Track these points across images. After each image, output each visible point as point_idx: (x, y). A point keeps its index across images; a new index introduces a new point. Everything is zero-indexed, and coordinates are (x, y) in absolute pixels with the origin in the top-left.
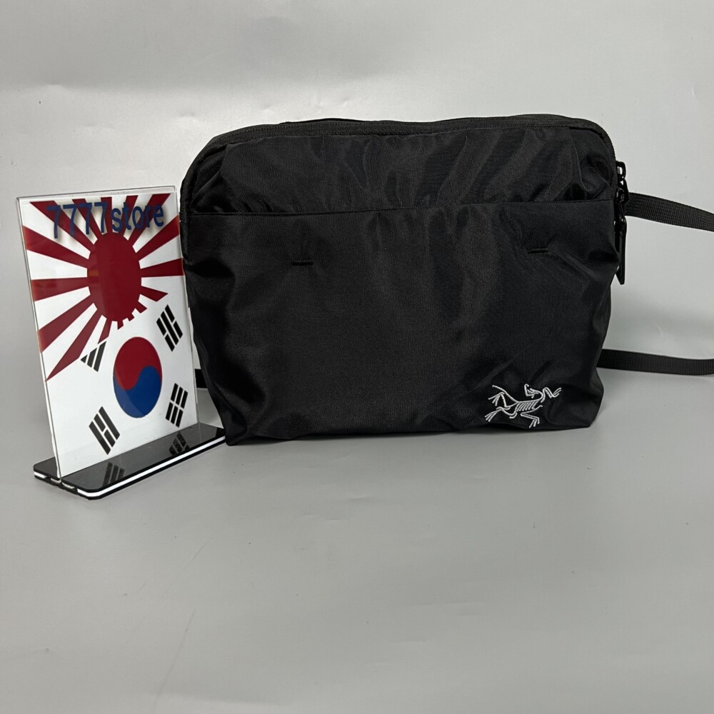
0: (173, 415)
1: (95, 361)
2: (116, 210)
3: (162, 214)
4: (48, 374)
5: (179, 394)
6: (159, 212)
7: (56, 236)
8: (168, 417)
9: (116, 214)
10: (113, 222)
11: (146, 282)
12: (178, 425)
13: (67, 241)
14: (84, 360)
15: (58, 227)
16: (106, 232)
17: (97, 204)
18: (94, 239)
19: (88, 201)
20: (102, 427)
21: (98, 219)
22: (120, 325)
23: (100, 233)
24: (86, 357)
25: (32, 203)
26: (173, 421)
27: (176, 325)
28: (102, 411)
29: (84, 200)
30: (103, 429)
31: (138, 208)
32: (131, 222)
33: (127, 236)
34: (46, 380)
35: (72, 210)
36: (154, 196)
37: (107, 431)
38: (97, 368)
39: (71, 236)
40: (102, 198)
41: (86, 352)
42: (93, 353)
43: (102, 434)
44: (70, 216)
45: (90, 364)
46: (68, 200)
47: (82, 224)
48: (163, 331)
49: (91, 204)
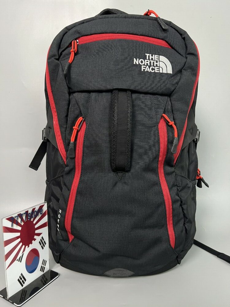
0: (42, 269)
2: (30, 213)
3: (42, 211)
4: (7, 267)
5: (44, 262)
6: (41, 210)
7: (12, 226)
8: (40, 270)
9: (29, 215)
11: (37, 232)
12: (43, 272)
13: (16, 227)
14: (17, 260)
15: (13, 224)
16: (26, 220)
17: (24, 214)
19: (22, 213)
21: (24, 218)
22: (28, 247)
23: (24, 221)
25: (6, 219)
26: (42, 271)
27: (44, 242)
28: (22, 274)
29: (21, 214)
31: (36, 211)
33: (32, 220)
34: (6, 270)
35: (17, 217)
36: (40, 206)
37: (23, 280)
38: (21, 262)
39: (16, 225)
40: (26, 211)
41: (18, 258)
42: (20, 258)
43: (21, 281)
44: (16, 219)
45: (19, 261)
46: (16, 215)
47: (19, 220)
48: (41, 244)
49: (22, 214)
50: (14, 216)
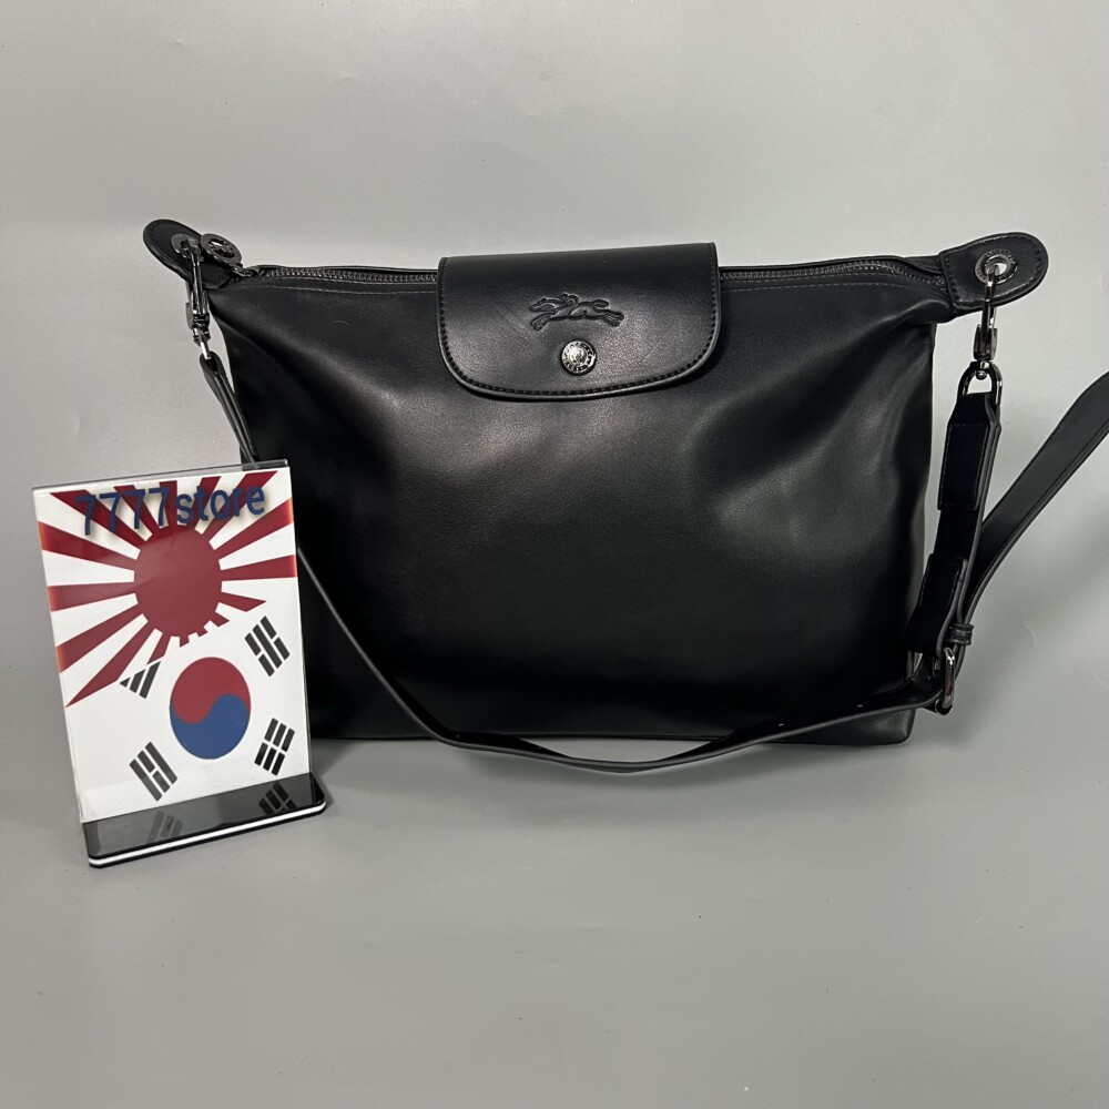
0: (268, 760)
2: (185, 496)
3: (262, 498)
4: (70, 698)
5: (280, 733)
6: (257, 495)
7: (87, 533)
8: (258, 761)
10: (179, 512)
11: (229, 587)
12: (275, 771)
14: (124, 683)
15: (92, 522)
16: (166, 524)
17: (152, 491)
18: (146, 534)
19: (138, 488)
20: (151, 768)
21: (154, 508)
22: (184, 642)
23: (157, 526)
24: (127, 680)
25: (56, 495)
26: (267, 767)
27: (278, 642)
28: (150, 747)
29: (132, 487)
31: (222, 493)
34: (67, 705)
35: (113, 499)
37: (158, 774)
38: (144, 694)
39: (110, 530)
40: (161, 483)
41: (129, 673)
42: (138, 676)
43: (150, 775)
44: (110, 508)
45: (134, 688)
46: (109, 487)
47: (128, 516)
48: (256, 651)
50: (94, 489)
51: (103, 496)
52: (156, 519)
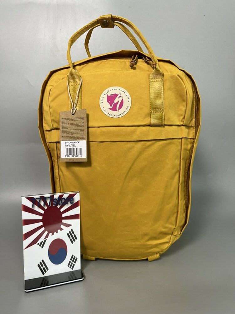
0: (71, 265)
1: (42, 245)
5: (74, 259)
7: (33, 207)
8: (68, 266)
10: (54, 203)
12: (72, 269)
13: (36, 208)
15: (34, 205)
16: (51, 205)
17: (48, 198)
18: (46, 208)
19: (45, 197)
20: (42, 266)
21: (48, 202)
22: (53, 234)
24: (39, 243)
25: (26, 198)
26: (70, 267)
27: (75, 235)
28: (43, 261)
29: (44, 196)
30: (42, 267)
32: (60, 202)
33: (59, 207)
35: (39, 199)
36: (70, 195)
38: (42, 247)
39: (38, 207)
40: (50, 196)
42: (41, 242)
43: (42, 268)
44: (38, 201)
45: (40, 246)
46: (38, 196)
47: (42, 203)
48: (69, 237)
49: (46, 198)
50: (35, 197)
51: (37, 198)
52: (49, 204)
